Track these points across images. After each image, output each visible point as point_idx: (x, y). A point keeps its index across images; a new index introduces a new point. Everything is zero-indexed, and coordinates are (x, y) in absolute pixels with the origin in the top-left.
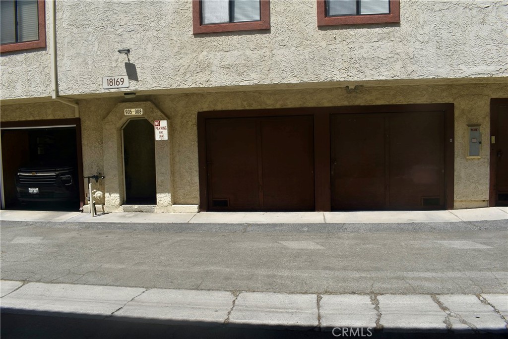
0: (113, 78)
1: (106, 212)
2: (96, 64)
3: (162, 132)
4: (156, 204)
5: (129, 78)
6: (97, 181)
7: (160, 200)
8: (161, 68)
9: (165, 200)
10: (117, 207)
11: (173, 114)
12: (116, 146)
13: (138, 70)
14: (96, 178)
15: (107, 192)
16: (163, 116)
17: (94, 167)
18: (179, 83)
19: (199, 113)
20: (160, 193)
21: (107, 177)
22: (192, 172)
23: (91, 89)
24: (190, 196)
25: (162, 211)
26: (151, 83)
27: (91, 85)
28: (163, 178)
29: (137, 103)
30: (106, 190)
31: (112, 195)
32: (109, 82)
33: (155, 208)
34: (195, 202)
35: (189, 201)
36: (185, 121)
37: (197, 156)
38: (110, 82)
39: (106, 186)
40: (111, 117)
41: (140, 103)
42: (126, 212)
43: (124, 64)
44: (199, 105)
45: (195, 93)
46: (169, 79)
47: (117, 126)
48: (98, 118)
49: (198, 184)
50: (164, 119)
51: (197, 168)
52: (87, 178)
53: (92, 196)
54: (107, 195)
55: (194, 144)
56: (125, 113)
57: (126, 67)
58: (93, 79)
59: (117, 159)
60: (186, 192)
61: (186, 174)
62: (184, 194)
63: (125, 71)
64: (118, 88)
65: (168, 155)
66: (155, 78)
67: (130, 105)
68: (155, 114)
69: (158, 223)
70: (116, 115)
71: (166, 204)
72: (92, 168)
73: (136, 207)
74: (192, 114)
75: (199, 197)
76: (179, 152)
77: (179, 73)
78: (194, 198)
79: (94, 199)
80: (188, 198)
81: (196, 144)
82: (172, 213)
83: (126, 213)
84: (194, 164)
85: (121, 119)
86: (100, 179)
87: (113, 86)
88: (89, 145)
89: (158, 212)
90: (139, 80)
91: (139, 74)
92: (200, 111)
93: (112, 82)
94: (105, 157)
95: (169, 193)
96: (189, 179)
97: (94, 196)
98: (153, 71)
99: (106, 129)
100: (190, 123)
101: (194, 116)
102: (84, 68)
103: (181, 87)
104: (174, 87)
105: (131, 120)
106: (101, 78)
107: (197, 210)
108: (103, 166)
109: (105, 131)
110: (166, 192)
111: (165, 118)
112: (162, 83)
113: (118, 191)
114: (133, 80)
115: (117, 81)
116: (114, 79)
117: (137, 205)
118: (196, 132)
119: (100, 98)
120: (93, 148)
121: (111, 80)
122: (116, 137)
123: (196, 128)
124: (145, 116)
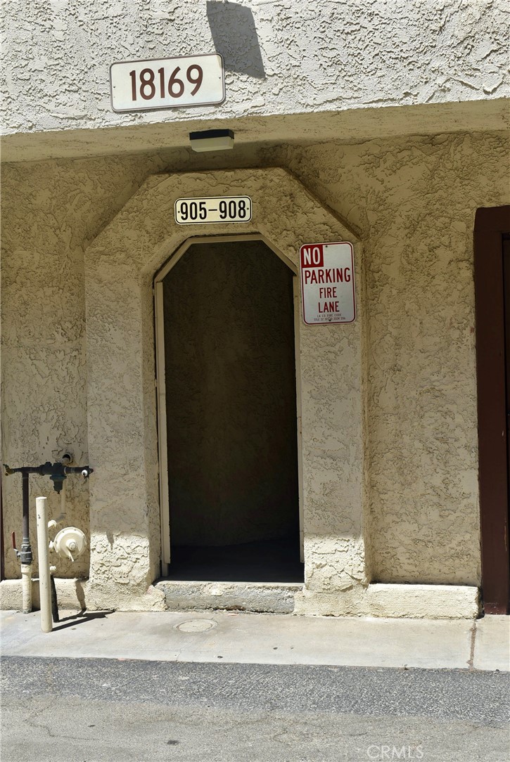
0: (155, 66)
1: (91, 609)
2: (81, 10)
3: (330, 292)
4: (301, 579)
5: (225, 66)
6: (58, 487)
7: (320, 566)
8: (363, 21)
9: (339, 567)
10: (137, 590)
11: (372, 218)
12: (140, 346)
13: (264, 32)
14: (58, 471)
15: (100, 529)
16: (338, 225)
17: (45, 429)
18: (440, 80)
19: (482, 213)
20: (320, 534)
21: (99, 471)
22: (448, 451)
23: (63, 112)
24: (441, 551)
25: (326, 607)
26: (319, 82)
27: (62, 98)
28: (331, 476)
29: (229, 174)
30: (94, 521)
31: (119, 541)
32: (138, 83)
33: (297, 595)
34: (460, 574)
35: (435, 569)
36: (422, 247)
37: (470, 385)
38: (144, 83)
39: (95, 507)
40: (121, 232)
41: (241, 174)
42: (178, 608)
43: (204, 10)
44: (483, 180)
45: (466, 133)
46: (399, 65)
47: (144, 269)
48: (66, 237)
49: (475, 500)
50: (338, 240)
51: (472, 437)
52: (20, 474)
53: (47, 544)
54: (98, 539)
55: (460, 340)
56: (179, 216)
57: (210, 21)
58: (70, 73)
59: (141, 397)
60: (424, 530)
61: (425, 459)
62: (416, 541)
63: (208, 35)
64: (175, 108)
65: (357, 382)
66: (338, 63)
67: (198, 185)
68: (302, 219)
69: (342, 668)
70: (141, 226)
71: (343, 581)
72: (35, 432)
73: (216, 589)
74: (451, 219)
75: (478, 554)
76: (395, 369)
77: (445, 39)
78: (458, 556)
79: (52, 555)
80: (431, 560)
81: (470, 339)
82: (370, 619)
83: (178, 615)
84: (459, 419)
85: (161, 238)
86: (70, 476)
87: (157, 101)
88: (27, 342)
89: (309, 614)
90: (268, 72)
91: (268, 49)
92: (487, 205)
93: (150, 82)
94: (92, 391)
95: (356, 536)
96: (437, 481)
97: (51, 545)
98: (330, 33)
99: (100, 281)
100: (444, 255)
101: (461, 226)
102: (30, 27)
103: (449, 98)
104: (421, 100)
105: (192, 246)
106: (104, 68)
107: (475, 608)
108: (85, 424)
109: (96, 286)
110: (345, 532)
111: (347, 233)
112: (369, 82)
113: (145, 526)
114: (243, 72)
115: (172, 81)
116: (161, 71)
117: (218, 584)
118: (470, 289)
119: (73, 160)
120: (43, 355)
121: (147, 77)
122: (139, 312)
123: (467, 273)
124: (261, 228)
